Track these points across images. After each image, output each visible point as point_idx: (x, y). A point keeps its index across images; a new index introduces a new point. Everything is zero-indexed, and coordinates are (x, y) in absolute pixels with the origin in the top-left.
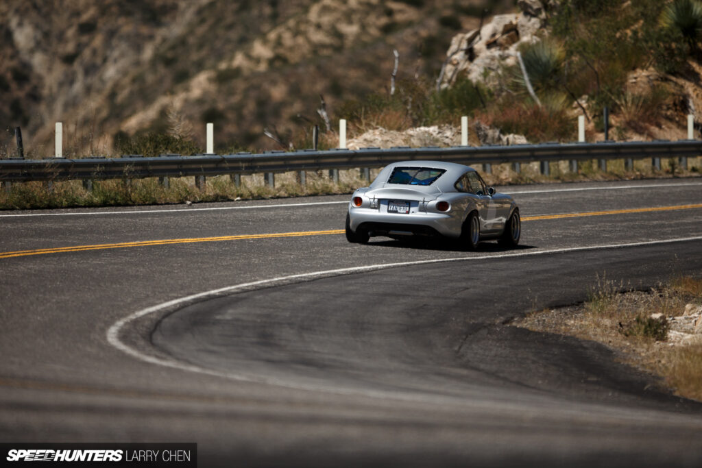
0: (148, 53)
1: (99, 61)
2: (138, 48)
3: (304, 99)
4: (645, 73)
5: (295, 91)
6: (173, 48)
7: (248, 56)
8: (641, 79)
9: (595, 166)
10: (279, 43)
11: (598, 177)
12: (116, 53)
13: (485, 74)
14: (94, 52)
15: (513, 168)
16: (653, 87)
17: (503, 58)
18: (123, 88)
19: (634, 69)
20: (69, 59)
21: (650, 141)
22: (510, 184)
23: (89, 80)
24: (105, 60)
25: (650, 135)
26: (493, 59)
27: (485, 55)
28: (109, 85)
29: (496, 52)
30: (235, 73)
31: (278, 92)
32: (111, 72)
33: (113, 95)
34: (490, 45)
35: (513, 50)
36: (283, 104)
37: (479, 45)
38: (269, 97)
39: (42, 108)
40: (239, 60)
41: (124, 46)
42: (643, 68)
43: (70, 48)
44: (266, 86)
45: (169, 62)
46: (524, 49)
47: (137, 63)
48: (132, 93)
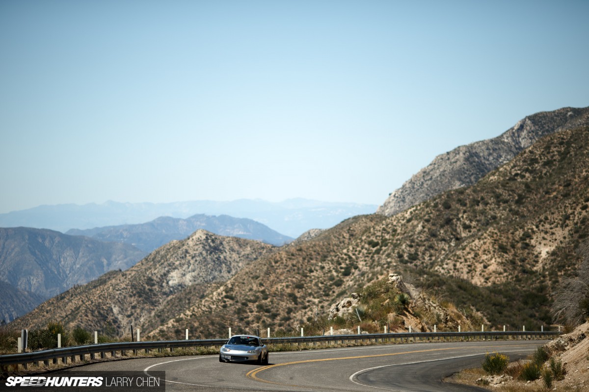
0: (153, 314)
1: (139, 317)
2: (150, 313)
3: (203, 326)
4: (392, 314)
5: (201, 324)
6: (160, 312)
7: (185, 314)
8: (391, 316)
9: (388, 340)
10: (193, 311)
11: (390, 343)
12: (144, 314)
13: (343, 315)
14: (138, 314)
15: (370, 340)
16: (395, 318)
17: (348, 310)
18: (146, 324)
19: (389, 313)
20: (129, 316)
21: (396, 333)
22: (370, 345)
23: (136, 322)
24: (140, 316)
25: (396, 332)
26: (345, 310)
27: (342, 310)
28: (142, 323)
29: (345, 309)
30: (181, 319)
31: (196, 324)
32: (142, 320)
33: (143, 326)
34: (343, 307)
35: (350, 308)
36: (198, 327)
37: (340, 307)
38: (194, 326)
39: (122, 330)
40: (182, 315)
41: (146, 312)
42: (392, 313)
43: (129, 313)
44: (193, 323)
45: (159, 316)
46: (354, 308)
47: (150, 317)
48: (149, 325)
